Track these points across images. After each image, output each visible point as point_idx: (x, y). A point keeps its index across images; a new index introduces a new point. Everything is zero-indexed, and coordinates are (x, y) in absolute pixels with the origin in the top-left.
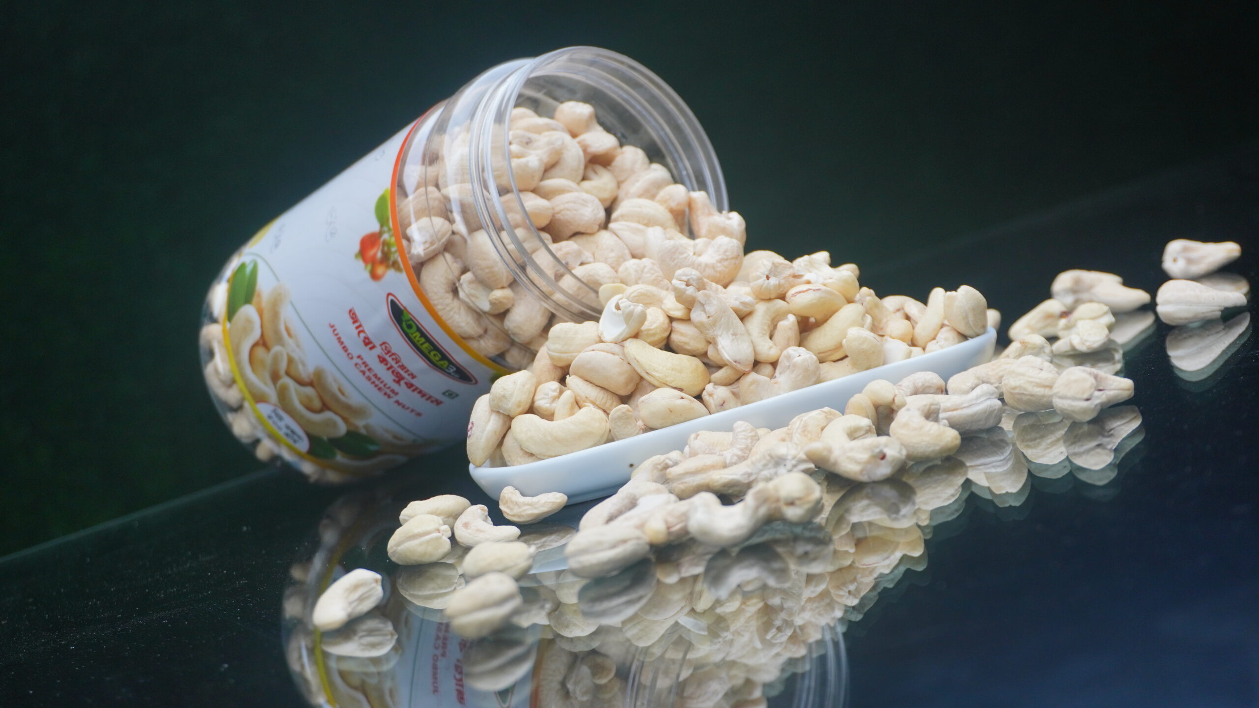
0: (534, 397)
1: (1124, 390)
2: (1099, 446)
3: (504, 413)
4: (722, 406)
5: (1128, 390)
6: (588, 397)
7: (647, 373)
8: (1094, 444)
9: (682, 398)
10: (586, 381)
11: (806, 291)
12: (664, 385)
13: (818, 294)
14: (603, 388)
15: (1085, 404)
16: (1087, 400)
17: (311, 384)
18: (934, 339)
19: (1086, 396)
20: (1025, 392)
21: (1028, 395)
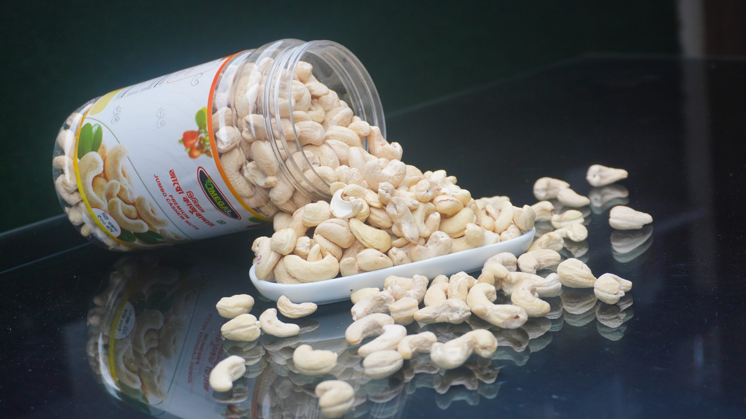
0: (296, 244)
1: (628, 287)
2: (617, 318)
3: (280, 252)
4: (401, 262)
5: (630, 287)
6: (327, 248)
7: (363, 240)
8: (615, 316)
9: (382, 256)
10: (325, 238)
11: (446, 200)
12: (371, 247)
13: (452, 203)
14: (334, 244)
15: (614, 296)
16: (615, 294)
17: (134, 204)
18: (506, 230)
19: (615, 293)
20: (573, 279)
21: (574, 281)
